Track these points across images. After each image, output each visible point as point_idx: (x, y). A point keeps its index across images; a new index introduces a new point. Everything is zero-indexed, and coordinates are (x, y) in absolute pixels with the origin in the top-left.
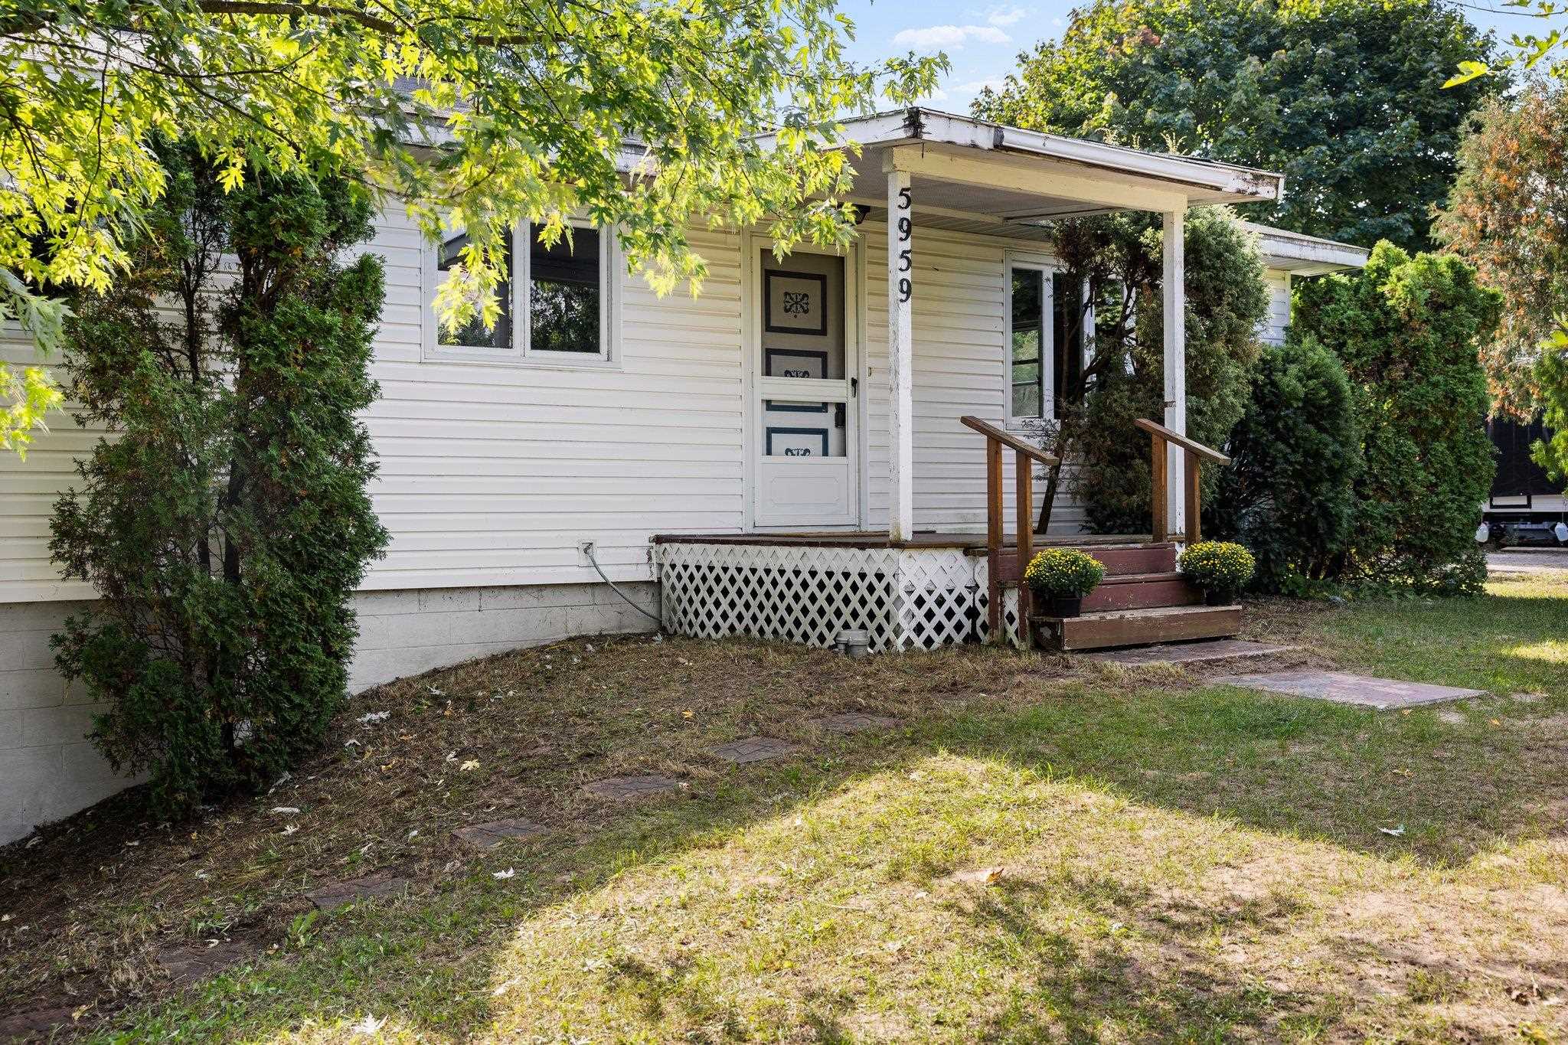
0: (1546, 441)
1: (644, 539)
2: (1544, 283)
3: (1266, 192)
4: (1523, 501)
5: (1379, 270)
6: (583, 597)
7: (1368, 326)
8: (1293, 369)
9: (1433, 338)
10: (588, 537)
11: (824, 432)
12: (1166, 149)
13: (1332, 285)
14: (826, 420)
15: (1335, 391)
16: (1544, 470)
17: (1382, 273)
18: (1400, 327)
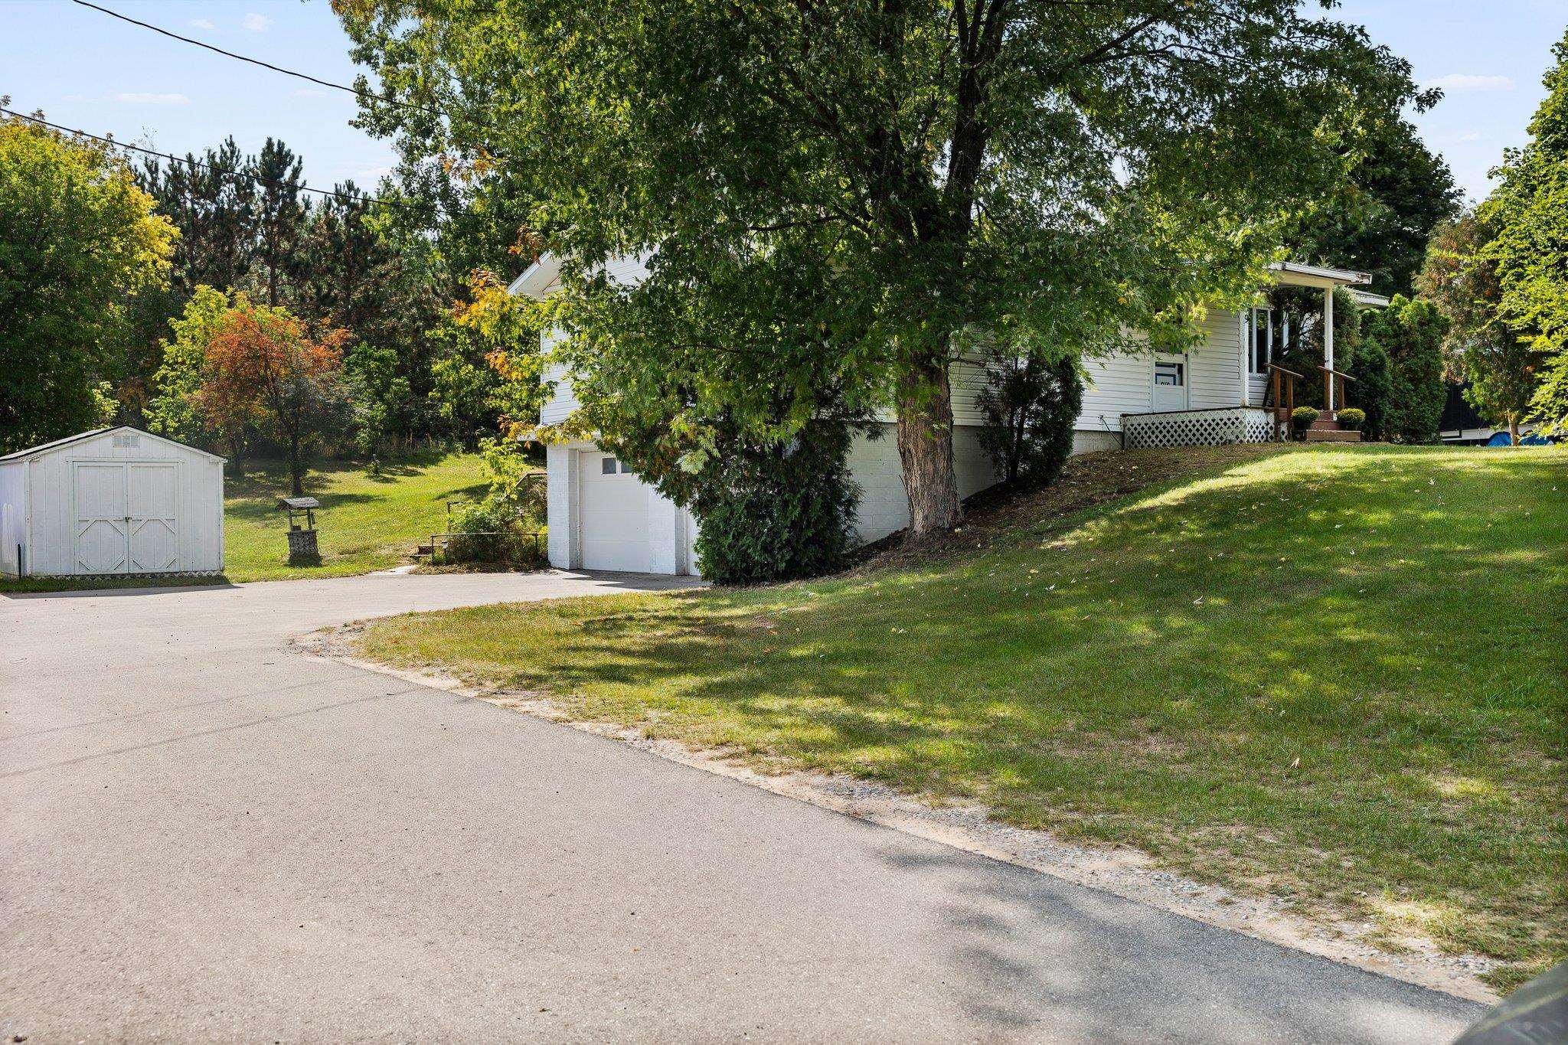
0: (1470, 389)
1: (1118, 415)
2: (1470, 312)
3: (1366, 281)
4: (1457, 433)
5: (1396, 307)
6: (1098, 437)
7: (1391, 332)
8: (1365, 349)
9: (1420, 338)
10: (1102, 413)
11: (1174, 376)
12: (1320, 262)
13: (1372, 315)
14: (1174, 371)
15: (1382, 360)
16: (1469, 403)
17: (1398, 309)
18: (1406, 333)
